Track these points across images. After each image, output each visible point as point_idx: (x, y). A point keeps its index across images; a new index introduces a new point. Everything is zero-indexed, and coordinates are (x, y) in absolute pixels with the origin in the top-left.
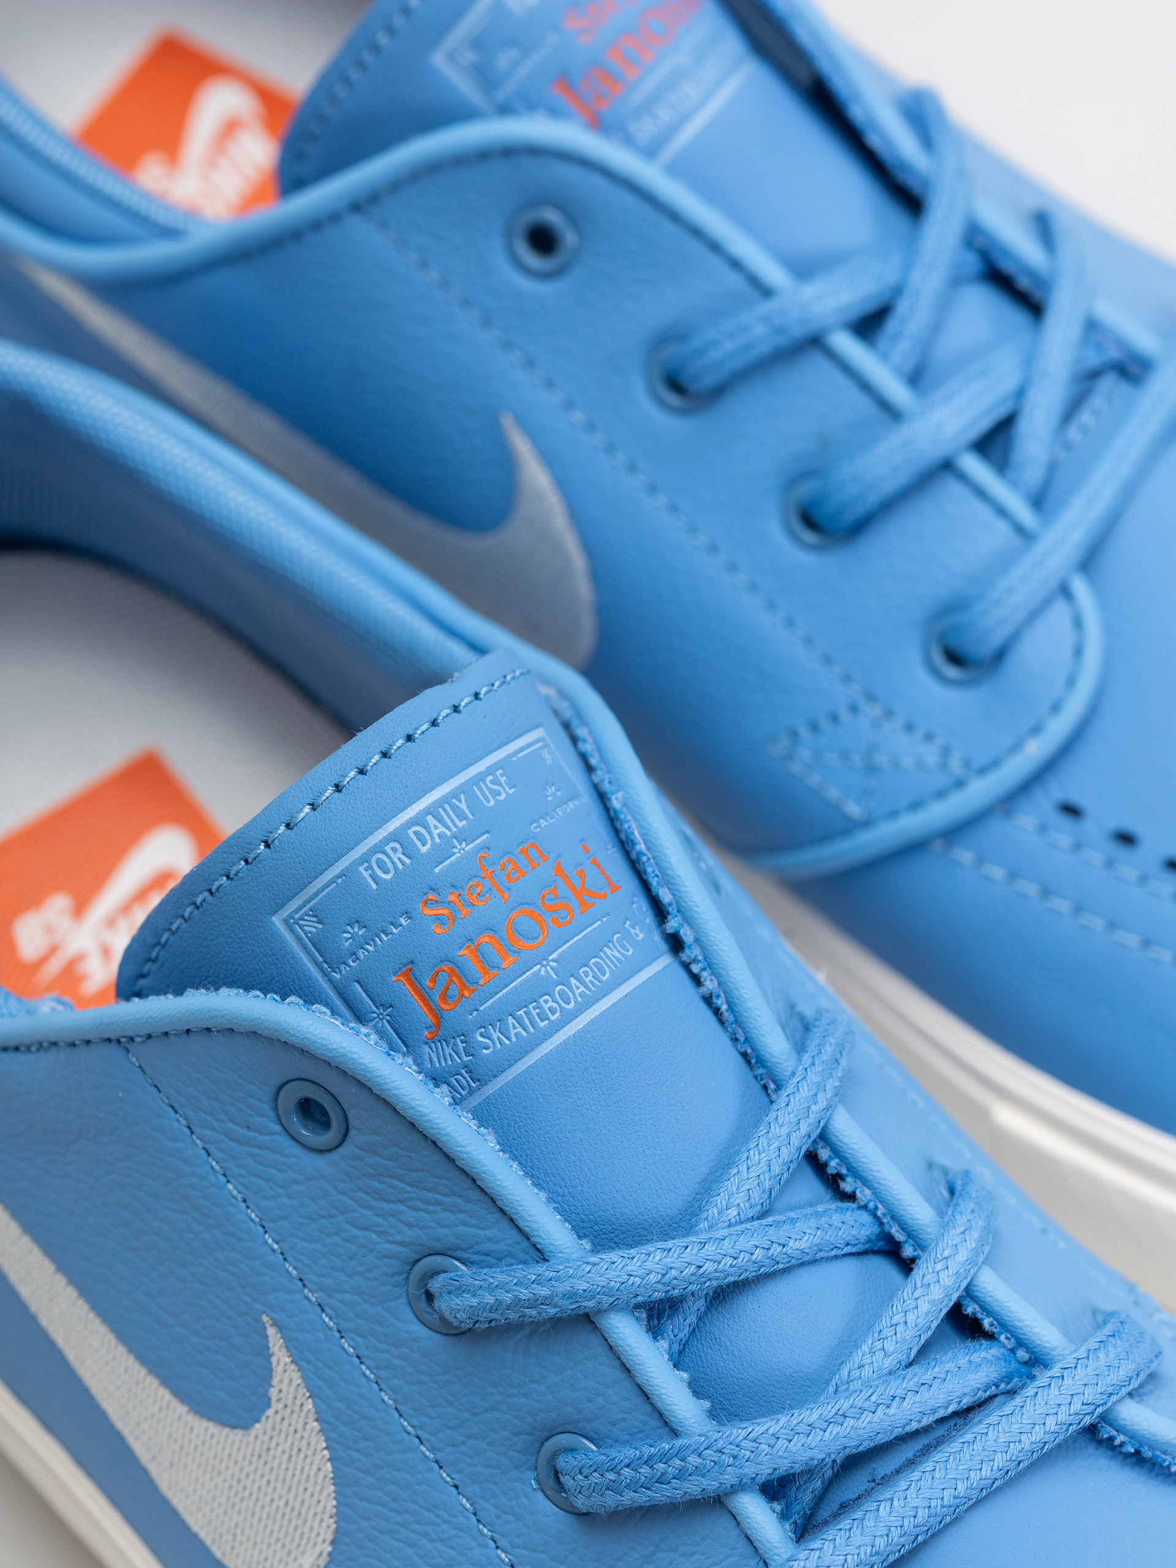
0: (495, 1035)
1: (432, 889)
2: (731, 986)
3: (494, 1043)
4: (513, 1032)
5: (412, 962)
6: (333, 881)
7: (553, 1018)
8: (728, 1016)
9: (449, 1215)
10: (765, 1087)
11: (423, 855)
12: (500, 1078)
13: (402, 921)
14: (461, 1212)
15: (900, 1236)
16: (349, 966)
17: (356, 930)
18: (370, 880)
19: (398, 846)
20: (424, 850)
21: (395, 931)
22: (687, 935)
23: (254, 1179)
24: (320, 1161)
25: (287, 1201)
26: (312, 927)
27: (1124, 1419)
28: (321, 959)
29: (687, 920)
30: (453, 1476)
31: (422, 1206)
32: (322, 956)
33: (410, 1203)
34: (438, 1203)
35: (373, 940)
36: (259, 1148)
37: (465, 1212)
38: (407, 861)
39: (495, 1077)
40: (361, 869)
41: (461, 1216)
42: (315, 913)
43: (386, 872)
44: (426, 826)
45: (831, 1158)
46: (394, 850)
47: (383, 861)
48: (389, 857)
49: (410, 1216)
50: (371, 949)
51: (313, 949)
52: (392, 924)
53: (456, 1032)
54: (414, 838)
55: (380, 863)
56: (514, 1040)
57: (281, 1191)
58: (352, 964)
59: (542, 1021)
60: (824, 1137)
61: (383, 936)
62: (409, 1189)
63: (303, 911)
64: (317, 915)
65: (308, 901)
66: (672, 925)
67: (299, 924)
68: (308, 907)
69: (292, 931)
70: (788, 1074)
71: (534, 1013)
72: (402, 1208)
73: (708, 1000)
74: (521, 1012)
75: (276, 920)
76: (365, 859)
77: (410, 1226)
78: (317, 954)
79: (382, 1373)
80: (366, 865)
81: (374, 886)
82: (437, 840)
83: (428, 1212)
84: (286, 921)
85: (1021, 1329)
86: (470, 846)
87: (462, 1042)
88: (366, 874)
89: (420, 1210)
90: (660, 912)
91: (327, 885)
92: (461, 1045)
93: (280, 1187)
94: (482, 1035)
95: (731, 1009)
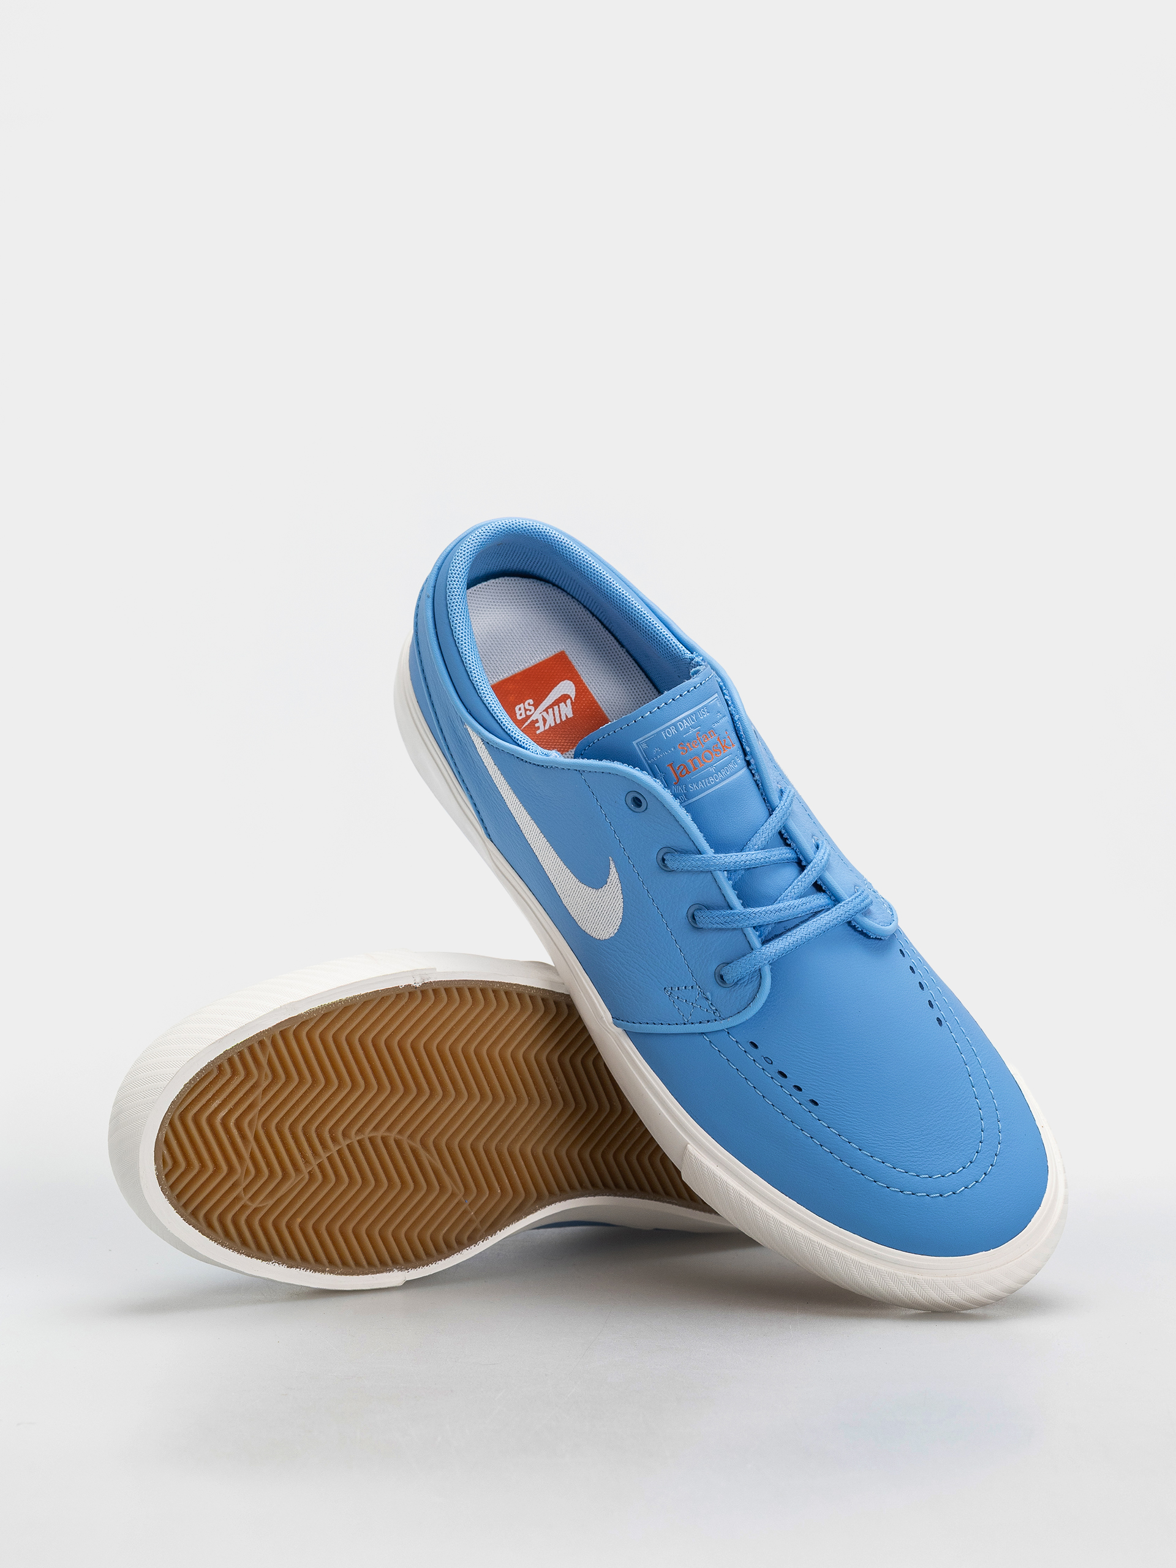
1: (682, 742)
9: (674, 837)
10: (770, 810)
15: (802, 859)
22: (752, 761)
23: (614, 817)
24: (636, 815)
25: (623, 825)
27: (859, 921)
29: (753, 757)
31: (666, 833)
33: (663, 832)
34: (671, 833)
36: (619, 810)
37: (679, 836)
40: (662, 732)
41: (677, 838)
42: (646, 742)
45: (786, 833)
46: (673, 728)
49: (662, 835)
60: (784, 827)
62: (663, 827)
66: (748, 758)
70: (776, 806)
72: (659, 832)
73: (756, 781)
75: (635, 743)
76: (664, 730)
77: (661, 838)
79: (643, 879)
83: (668, 835)
85: (834, 890)
90: (745, 754)
93: (622, 821)
95: (762, 785)
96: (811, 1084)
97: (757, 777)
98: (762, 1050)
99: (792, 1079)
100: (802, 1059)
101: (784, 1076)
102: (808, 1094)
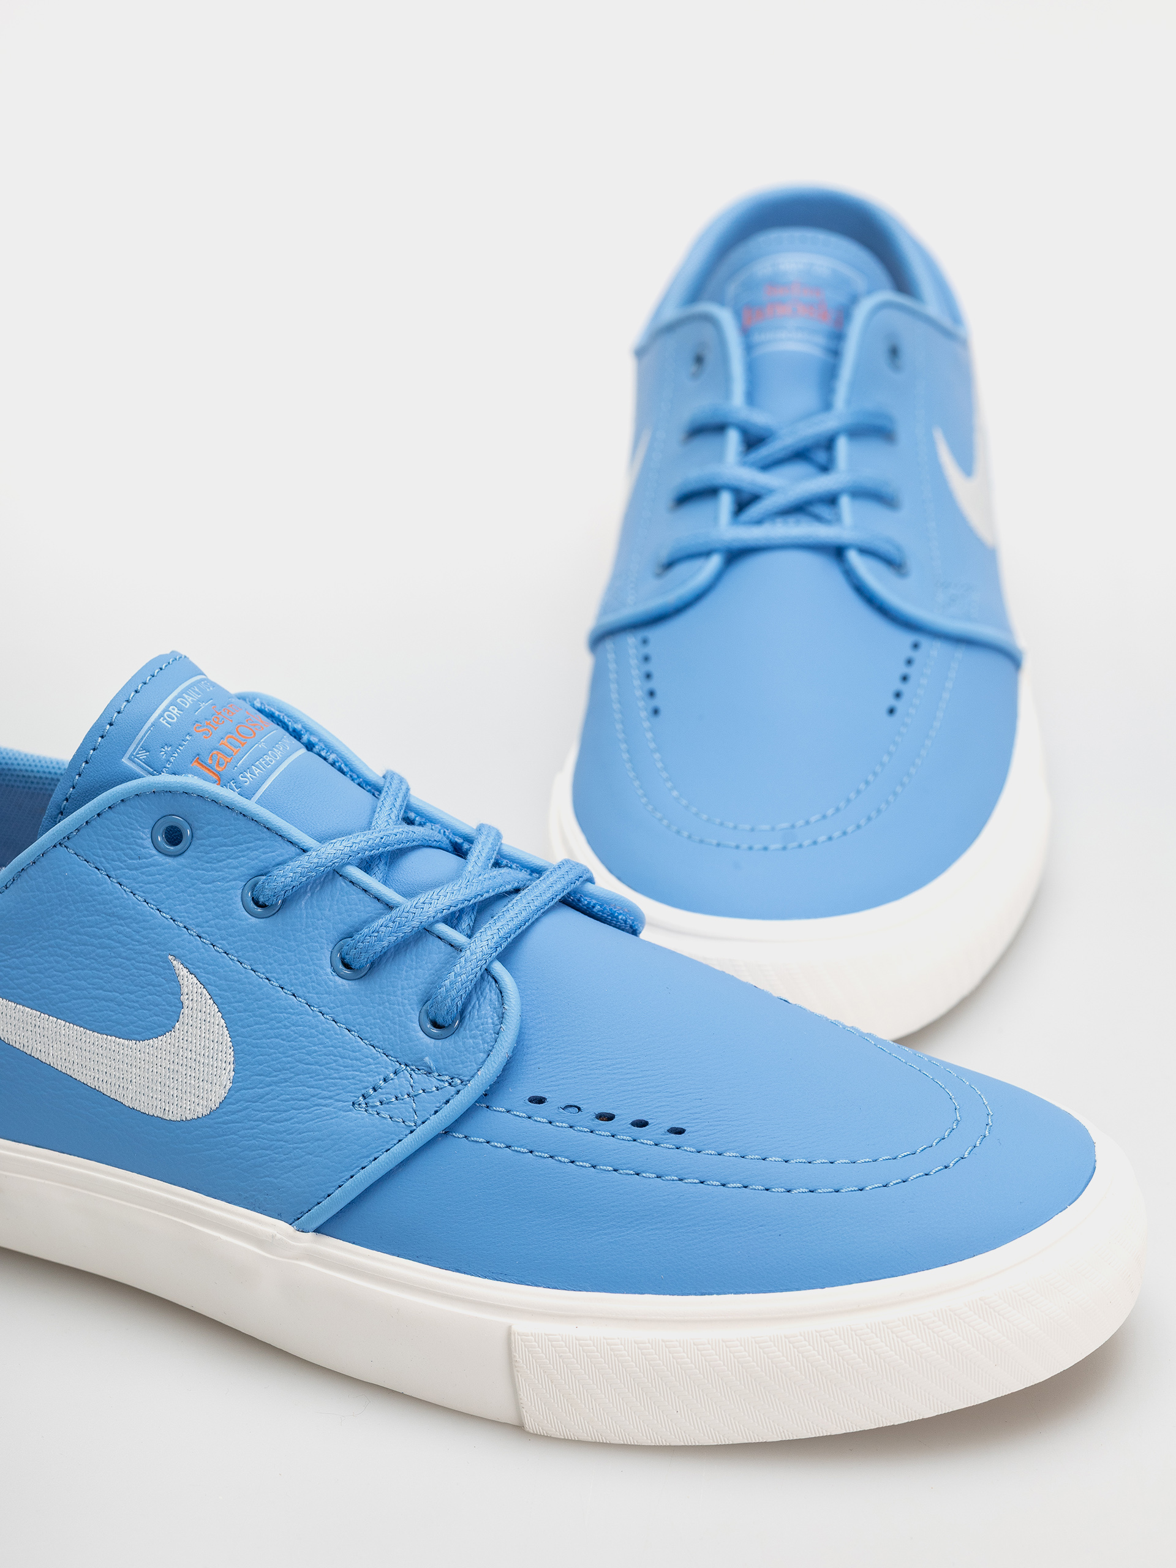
0: (248, 775)
1: (196, 722)
2: (343, 753)
3: (249, 779)
4: (256, 772)
5: (198, 755)
6: (149, 729)
7: (272, 764)
8: (345, 769)
9: (255, 852)
10: (374, 795)
11: (187, 709)
12: (256, 794)
13: (188, 738)
14: (261, 848)
15: (459, 841)
16: (168, 768)
17: (166, 749)
18: (166, 724)
19: (175, 707)
20: (187, 707)
21: (185, 743)
22: (314, 739)
23: (148, 886)
24: (181, 859)
25: (168, 889)
26: (143, 755)
27: (592, 890)
28: (152, 770)
29: (311, 733)
30: (290, 989)
31: (240, 854)
32: (152, 768)
33: (234, 856)
34: (248, 849)
35: (176, 751)
36: (147, 867)
37: (263, 847)
38: (181, 712)
39: (254, 794)
40: (161, 720)
41: (261, 850)
42: (144, 748)
43: (174, 719)
44: (184, 698)
45: (416, 817)
46: (174, 709)
47: (170, 715)
48: (172, 713)
49: (235, 862)
50: (176, 755)
51: (147, 767)
52: (183, 740)
53: (229, 779)
54: (181, 703)
55: (169, 716)
56: (258, 775)
57: (164, 885)
58: (168, 766)
59: (268, 765)
60: (408, 808)
61: (180, 747)
62: (232, 848)
63: (137, 750)
64: (145, 749)
65: (139, 744)
66: (305, 738)
67: (137, 757)
68: (139, 747)
69: (134, 762)
70: (382, 783)
71: (263, 762)
72: (230, 861)
73: (333, 764)
74: (257, 763)
75: (125, 760)
76: (161, 716)
77: (236, 868)
78: (149, 768)
79: (240, 953)
80: (162, 718)
81: (169, 726)
82: (191, 702)
83: (243, 856)
84: (130, 759)
85: (531, 862)
86: (207, 704)
87: (233, 783)
88: (164, 722)
89: (240, 857)
90: (297, 735)
91: (146, 732)
92: (233, 785)
93: (162, 883)
94: (242, 777)
95: (346, 765)
96: (657, 1107)
97: (332, 757)
98: (555, 1100)
99: (625, 1116)
100: (620, 1080)
101: (610, 1117)
102: (660, 1123)
